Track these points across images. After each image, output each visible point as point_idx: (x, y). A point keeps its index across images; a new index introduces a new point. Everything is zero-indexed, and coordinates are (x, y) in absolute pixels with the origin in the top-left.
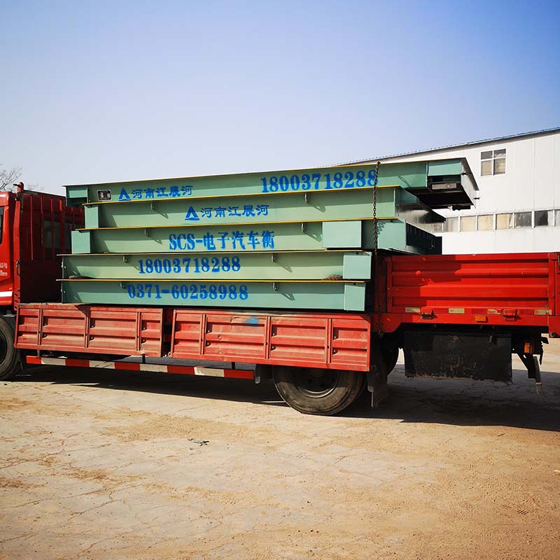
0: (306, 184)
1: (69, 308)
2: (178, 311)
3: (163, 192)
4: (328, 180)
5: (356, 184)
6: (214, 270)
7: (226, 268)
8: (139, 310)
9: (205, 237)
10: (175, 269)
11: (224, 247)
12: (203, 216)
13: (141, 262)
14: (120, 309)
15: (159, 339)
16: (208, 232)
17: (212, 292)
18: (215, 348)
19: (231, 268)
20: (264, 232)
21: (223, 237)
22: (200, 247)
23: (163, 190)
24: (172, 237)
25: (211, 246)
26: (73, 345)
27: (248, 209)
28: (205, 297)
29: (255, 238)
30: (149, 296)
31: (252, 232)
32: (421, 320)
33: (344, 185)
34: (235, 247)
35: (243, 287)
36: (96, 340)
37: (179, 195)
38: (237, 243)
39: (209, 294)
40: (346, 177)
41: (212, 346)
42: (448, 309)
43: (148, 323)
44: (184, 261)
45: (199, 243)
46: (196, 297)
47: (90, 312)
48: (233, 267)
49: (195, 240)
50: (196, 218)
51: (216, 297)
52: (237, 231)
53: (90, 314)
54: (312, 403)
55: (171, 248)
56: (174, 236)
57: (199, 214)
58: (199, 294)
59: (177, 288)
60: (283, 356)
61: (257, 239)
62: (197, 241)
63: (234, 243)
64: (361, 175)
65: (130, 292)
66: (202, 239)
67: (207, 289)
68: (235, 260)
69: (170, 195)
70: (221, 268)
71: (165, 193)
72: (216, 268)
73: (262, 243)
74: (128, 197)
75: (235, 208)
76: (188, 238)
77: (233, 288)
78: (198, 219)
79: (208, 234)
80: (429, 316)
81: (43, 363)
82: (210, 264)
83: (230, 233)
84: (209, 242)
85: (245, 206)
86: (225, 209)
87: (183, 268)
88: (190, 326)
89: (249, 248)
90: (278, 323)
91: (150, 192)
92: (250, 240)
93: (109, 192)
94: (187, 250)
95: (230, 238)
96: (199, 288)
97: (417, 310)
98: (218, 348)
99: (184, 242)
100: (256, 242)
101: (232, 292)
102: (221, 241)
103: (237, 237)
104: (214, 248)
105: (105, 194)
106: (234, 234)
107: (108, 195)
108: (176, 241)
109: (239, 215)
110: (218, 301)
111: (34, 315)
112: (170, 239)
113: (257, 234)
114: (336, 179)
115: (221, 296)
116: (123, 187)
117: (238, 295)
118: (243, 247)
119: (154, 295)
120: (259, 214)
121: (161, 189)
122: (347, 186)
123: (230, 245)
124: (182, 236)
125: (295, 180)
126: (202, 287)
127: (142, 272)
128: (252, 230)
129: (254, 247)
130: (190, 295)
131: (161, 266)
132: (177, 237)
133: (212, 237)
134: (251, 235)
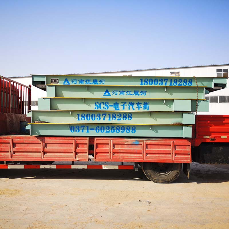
0: (161, 83)
1: (31, 138)
2: (97, 139)
3: (89, 81)
4: (171, 82)
5: (183, 85)
6: (118, 119)
7: (124, 118)
8: (75, 138)
9: (114, 104)
10: (97, 119)
11: (124, 108)
12: (113, 94)
13: (79, 115)
14: (63, 138)
15: (87, 153)
16: (116, 102)
17: (117, 129)
18: (118, 156)
19: (127, 118)
20: (144, 103)
21: (124, 104)
22: (111, 109)
23: (89, 80)
24: (97, 103)
25: (117, 108)
26: (34, 157)
27: (136, 92)
28: (113, 132)
29: (140, 105)
30: (83, 131)
31: (138, 103)
32: (210, 141)
33: (177, 85)
34: (129, 109)
35: (134, 127)
36: (47, 154)
37: (97, 84)
38: (131, 107)
39: (116, 130)
40: (179, 81)
41: (115, 155)
42: (220, 137)
43: (79, 145)
44: (103, 115)
45: (111, 107)
46: (109, 132)
47: (44, 140)
48: (128, 118)
49: (109, 105)
50: (109, 95)
51: (119, 132)
52: (131, 102)
53: (44, 141)
54: (162, 179)
55: (95, 108)
56: (98, 103)
57: (111, 93)
58: (110, 130)
59: (99, 128)
60: (152, 158)
61: (141, 106)
62: (110, 106)
63: (129, 107)
64: (185, 81)
65: (71, 130)
66: (113, 105)
67: (115, 128)
68: (130, 115)
69: (93, 83)
70: (122, 118)
71: (90, 82)
72: (120, 118)
73: (143, 108)
74: (69, 83)
75: (130, 92)
76: (105, 104)
77: (128, 128)
78: (110, 96)
79: (116, 103)
80: (213, 139)
81: (9, 168)
82: (117, 116)
83: (128, 102)
84: (116, 106)
85: (135, 91)
86: (125, 92)
87: (102, 118)
88: (103, 146)
89: (136, 110)
90: (148, 143)
91: (81, 81)
92: (137, 106)
93: (58, 80)
94: (104, 110)
95: (127, 105)
96: (111, 128)
97: (208, 137)
98: (119, 156)
99: (103, 106)
100: (140, 107)
101: (127, 129)
102: (123, 106)
103: (131, 104)
104: (119, 109)
105: (55, 81)
106: (129, 103)
107: (57, 81)
108: (99, 105)
109: (132, 95)
110: (120, 134)
111: (7, 142)
112: (95, 104)
113: (141, 103)
114: (174, 82)
115: (122, 132)
116: (66, 78)
117: (131, 131)
118: (134, 109)
119: (85, 131)
120: (141, 95)
121: (88, 80)
122: (179, 85)
123: (127, 108)
124: (102, 103)
125: (156, 81)
126: (112, 127)
127: (79, 119)
128: (139, 102)
129: (139, 109)
130: (105, 131)
131: (90, 117)
132: (99, 103)
133: (118, 104)
134: (138, 104)
